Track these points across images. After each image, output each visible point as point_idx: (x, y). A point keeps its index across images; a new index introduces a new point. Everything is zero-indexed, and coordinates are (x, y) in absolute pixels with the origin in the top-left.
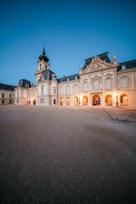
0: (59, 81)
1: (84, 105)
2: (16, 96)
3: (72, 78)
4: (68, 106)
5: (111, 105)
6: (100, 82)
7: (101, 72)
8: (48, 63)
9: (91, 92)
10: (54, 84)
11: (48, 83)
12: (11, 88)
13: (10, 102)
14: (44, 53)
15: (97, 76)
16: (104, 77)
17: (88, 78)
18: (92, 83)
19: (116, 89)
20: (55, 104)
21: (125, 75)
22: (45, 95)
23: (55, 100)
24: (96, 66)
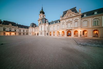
0: (49, 24)
1: (62, 36)
2: (29, 31)
3: (56, 22)
4: (54, 36)
5: (77, 36)
6: (71, 24)
7: (72, 18)
8: (44, 14)
9: (67, 29)
10: (47, 25)
11: (44, 24)
12: (27, 27)
13: (27, 34)
14: (42, 10)
15: (70, 21)
16: (74, 21)
17: (65, 21)
18: (67, 24)
19: (80, 27)
20: (47, 35)
21: (86, 19)
22: (43, 30)
23: (47, 33)
24: (69, 15)
